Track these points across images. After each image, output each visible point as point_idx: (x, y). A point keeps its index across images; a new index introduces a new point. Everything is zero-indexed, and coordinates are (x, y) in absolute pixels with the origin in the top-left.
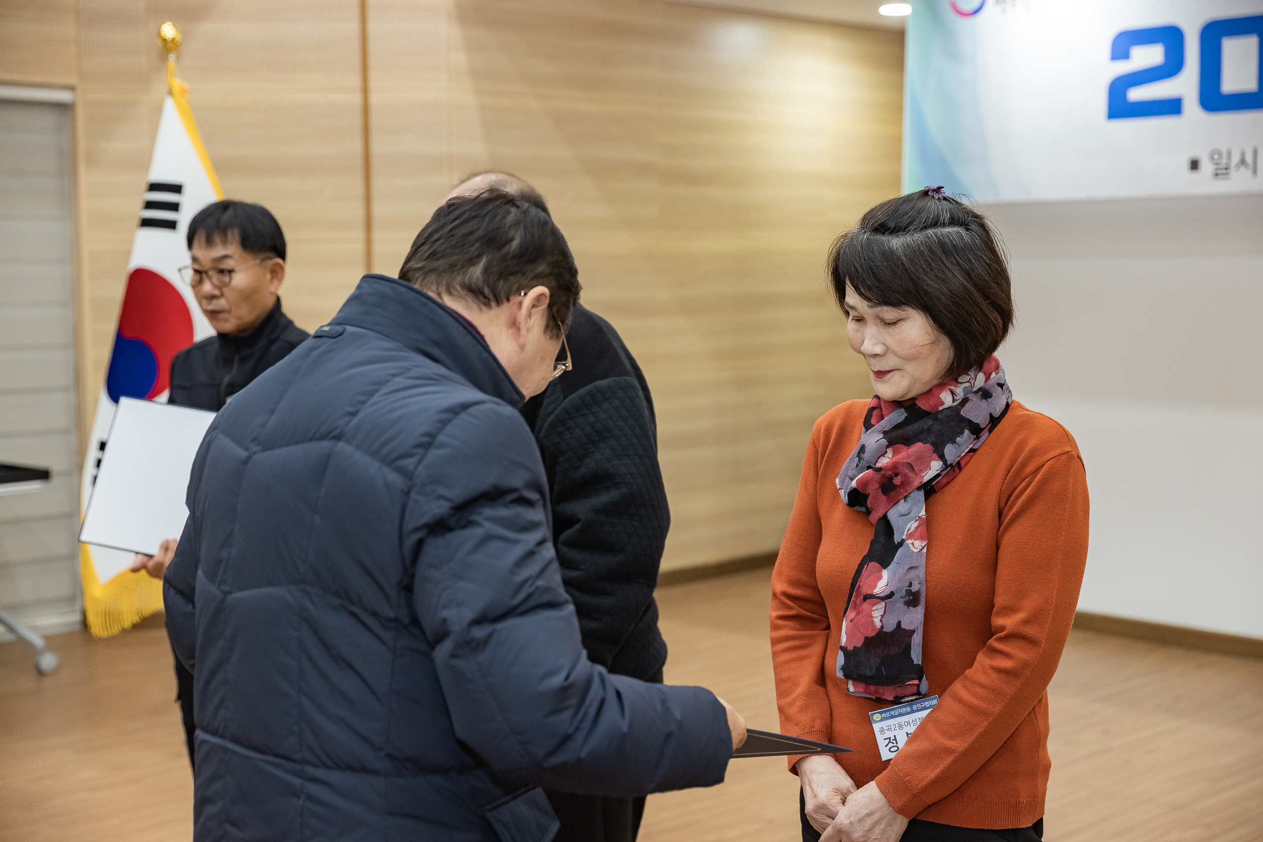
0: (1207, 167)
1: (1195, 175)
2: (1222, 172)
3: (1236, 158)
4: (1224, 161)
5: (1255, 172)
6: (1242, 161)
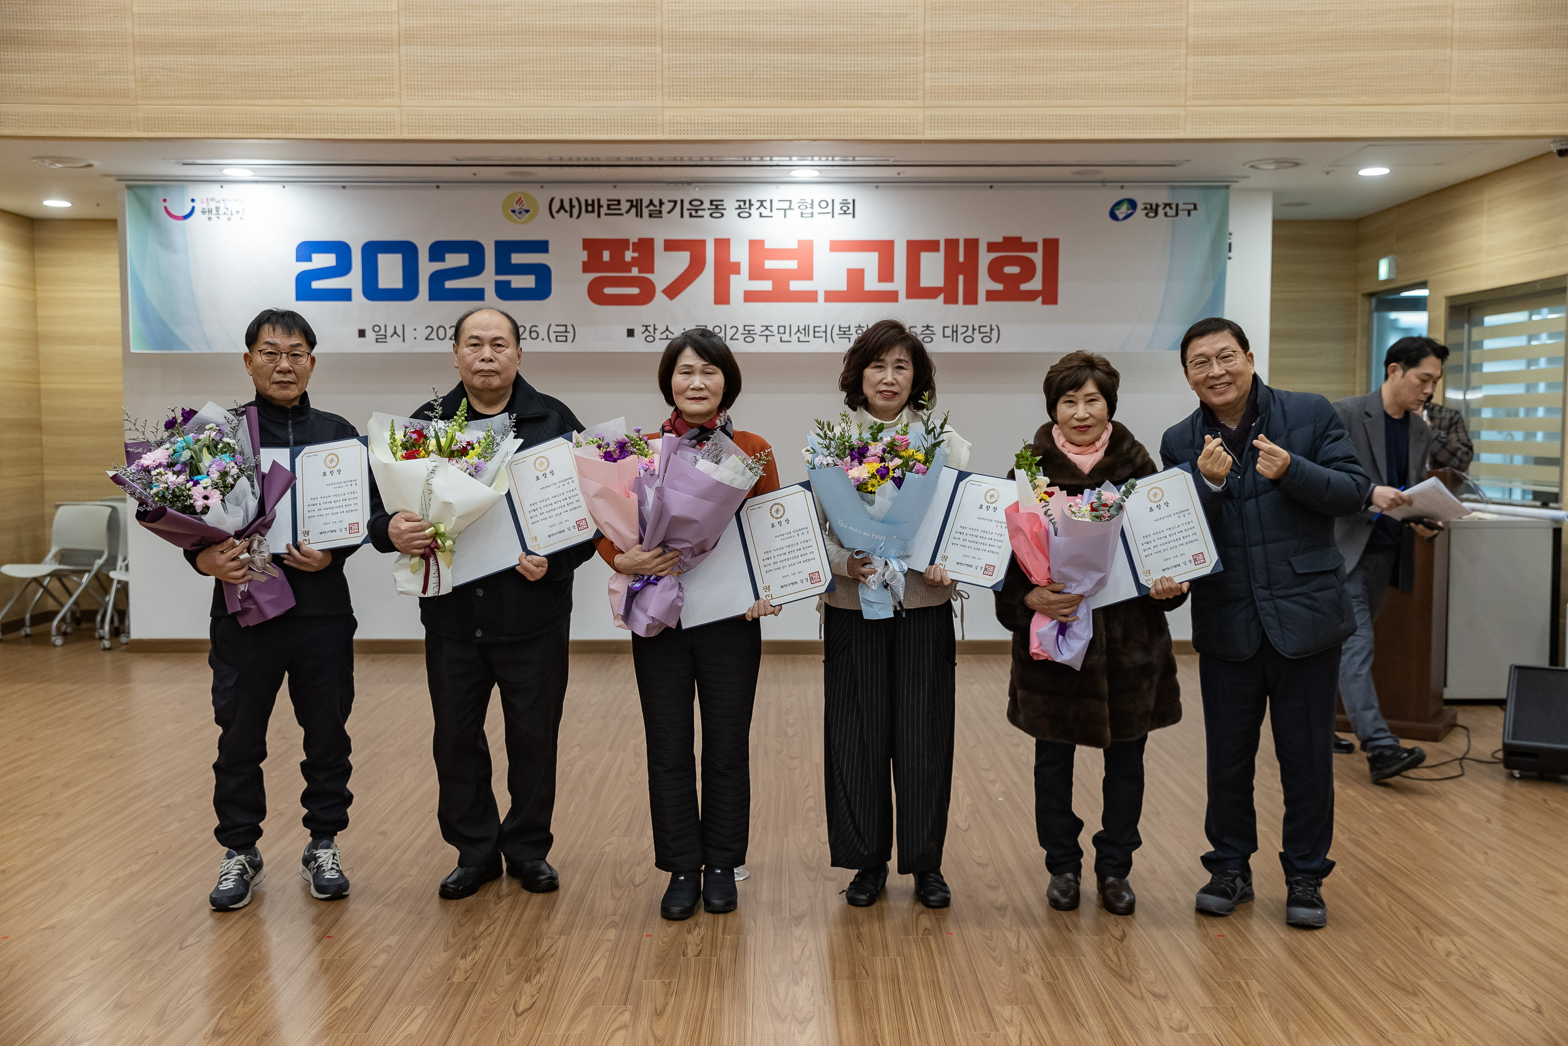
0: (370, 335)
1: (362, 339)
2: (381, 339)
3: (390, 331)
4: (382, 332)
5: (404, 341)
6: (395, 333)
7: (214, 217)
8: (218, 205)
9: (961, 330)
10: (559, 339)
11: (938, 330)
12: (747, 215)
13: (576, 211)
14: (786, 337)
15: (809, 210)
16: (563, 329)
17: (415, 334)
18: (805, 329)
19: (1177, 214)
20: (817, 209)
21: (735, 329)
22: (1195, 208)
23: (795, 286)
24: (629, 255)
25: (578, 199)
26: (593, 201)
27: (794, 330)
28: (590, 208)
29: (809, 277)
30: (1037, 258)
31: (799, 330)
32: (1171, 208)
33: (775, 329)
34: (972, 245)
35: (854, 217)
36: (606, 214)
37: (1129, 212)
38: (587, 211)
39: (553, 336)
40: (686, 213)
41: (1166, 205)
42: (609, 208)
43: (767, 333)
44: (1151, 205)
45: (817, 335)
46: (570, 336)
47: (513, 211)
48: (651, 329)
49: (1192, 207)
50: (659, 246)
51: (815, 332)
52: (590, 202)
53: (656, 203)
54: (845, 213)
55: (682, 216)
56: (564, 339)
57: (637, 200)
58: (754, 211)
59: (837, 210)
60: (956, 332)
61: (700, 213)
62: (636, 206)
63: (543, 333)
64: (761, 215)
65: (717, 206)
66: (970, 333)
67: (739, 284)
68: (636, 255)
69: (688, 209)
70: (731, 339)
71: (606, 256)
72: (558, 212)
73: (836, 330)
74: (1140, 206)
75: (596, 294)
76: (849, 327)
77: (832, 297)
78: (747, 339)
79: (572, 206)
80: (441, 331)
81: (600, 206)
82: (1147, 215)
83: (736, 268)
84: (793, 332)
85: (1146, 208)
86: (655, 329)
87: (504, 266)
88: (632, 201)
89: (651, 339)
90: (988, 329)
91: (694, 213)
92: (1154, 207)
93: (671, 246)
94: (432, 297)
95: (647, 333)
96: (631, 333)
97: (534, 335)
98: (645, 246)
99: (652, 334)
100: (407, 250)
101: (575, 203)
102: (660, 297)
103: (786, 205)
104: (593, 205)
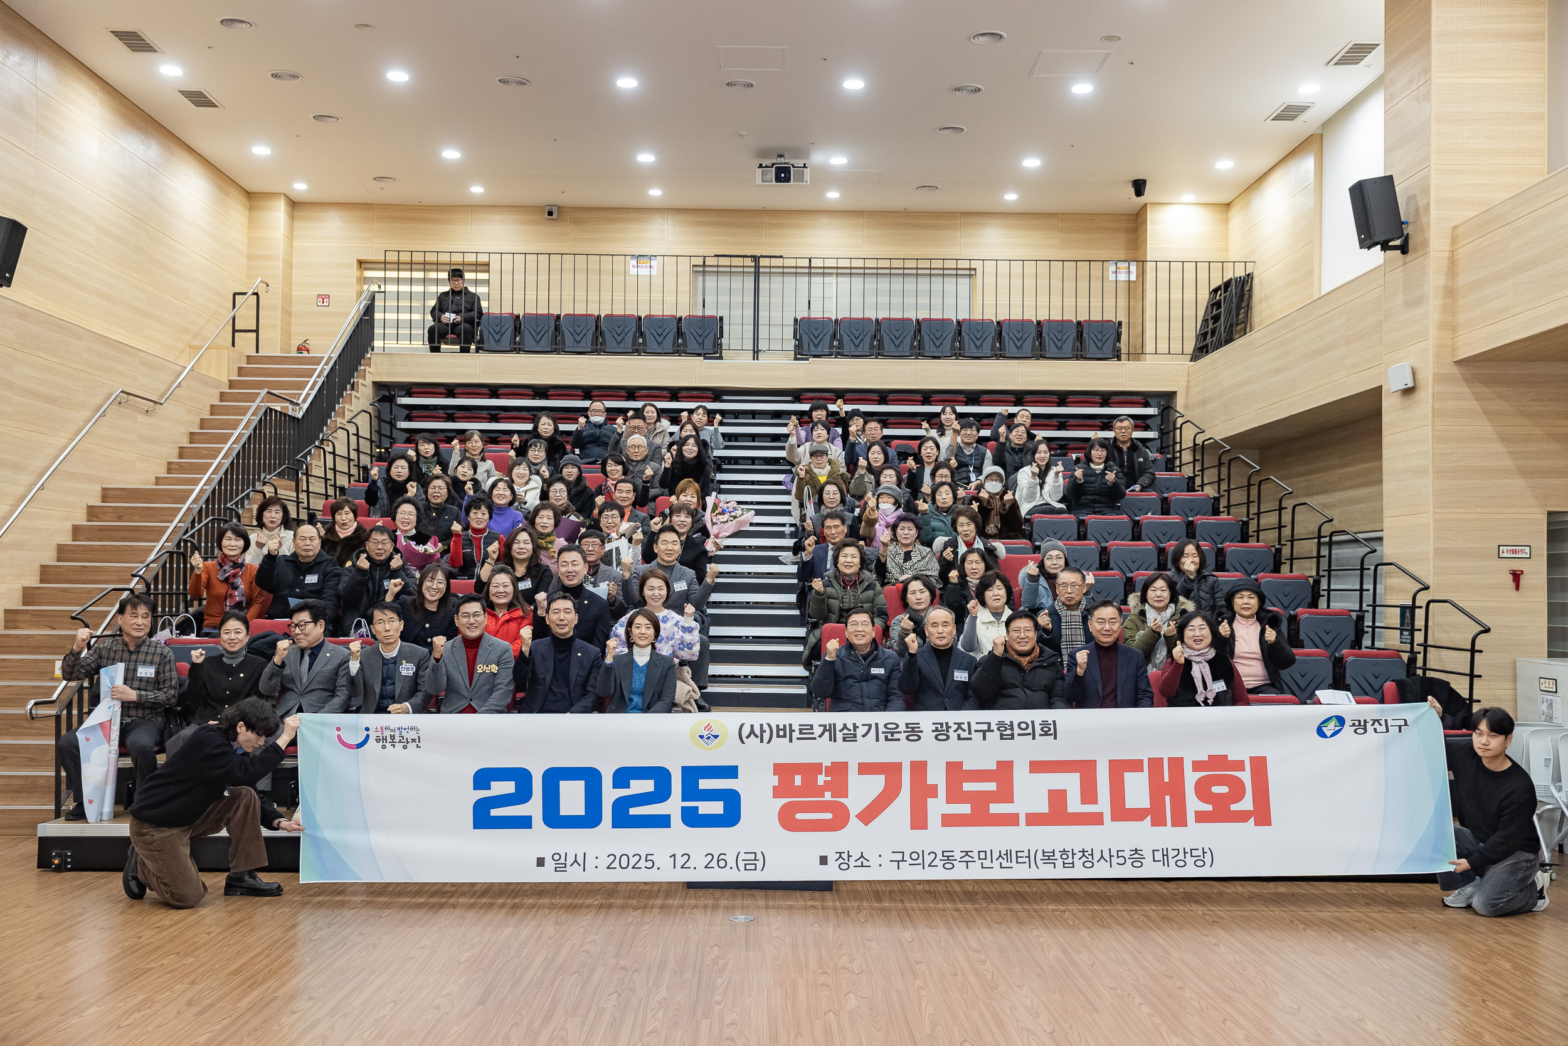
0: (550, 864)
1: (541, 869)
2: (560, 868)
3: (570, 860)
4: (562, 861)
5: (584, 870)
6: (576, 861)
7: (388, 745)
8: (392, 734)
9: (1172, 854)
10: (748, 867)
11: (1147, 854)
12: (945, 737)
13: (766, 736)
14: (987, 863)
15: (1009, 732)
16: (752, 857)
17: (597, 862)
18: (1007, 854)
19: (1387, 731)
20: (1017, 731)
21: (933, 856)
22: (1406, 724)
23: (995, 808)
24: (821, 779)
25: (768, 724)
26: (785, 726)
27: (995, 855)
28: (781, 733)
29: (1010, 799)
30: (1246, 776)
31: (1000, 856)
32: (1380, 725)
33: (975, 855)
34: (1177, 764)
35: (1055, 738)
36: (798, 739)
37: (1337, 728)
38: (778, 736)
39: (741, 865)
40: (882, 737)
41: (1375, 721)
42: (801, 733)
43: (967, 858)
44: (1359, 721)
45: (1020, 860)
46: (760, 864)
47: (701, 737)
48: (845, 856)
49: (1403, 723)
50: (853, 770)
51: (1017, 857)
52: (781, 727)
53: (851, 727)
54: (1046, 734)
55: (877, 740)
56: (753, 867)
57: (830, 725)
58: (951, 733)
59: (1038, 731)
60: (1167, 855)
61: (896, 736)
62: (830, 731)
63: (731, 862)
64: (959, 738)
65: (913, 728)
66: (1181, 856)
67: (937, 807)
68: (829, 779)
69: (883, 733)
70: (929, 866)
71: (798, 781)
72: (748, 737)
73: (1040, 856)
74: (1348, 723)
75: (787, 819)
76: (1053, 852)
77: (1034, 819)
78: (946, 866)
79: (762, 731)
80: (624, 859)
81: (792, 731)
82: (1355, 731)
83: (933, 791)
84: (994, 858)
85: (1354, 725)
86: (849, 856)
87: (691, 791)
88: (825, 726)
89: (844, 866)
90: (1200, 853)
91: (889, 735)
92: (1362, 724)
93: (866, 769)
94: (615, 825)
95: (841, 861)
96: (824, 860)
97: (722, 864)
98: (839, 770)
99: (846, 861)
100: (590, 777)
101: (766, 728)
102: (854, 822)
103: (985, 727)
104: (784, 729)
